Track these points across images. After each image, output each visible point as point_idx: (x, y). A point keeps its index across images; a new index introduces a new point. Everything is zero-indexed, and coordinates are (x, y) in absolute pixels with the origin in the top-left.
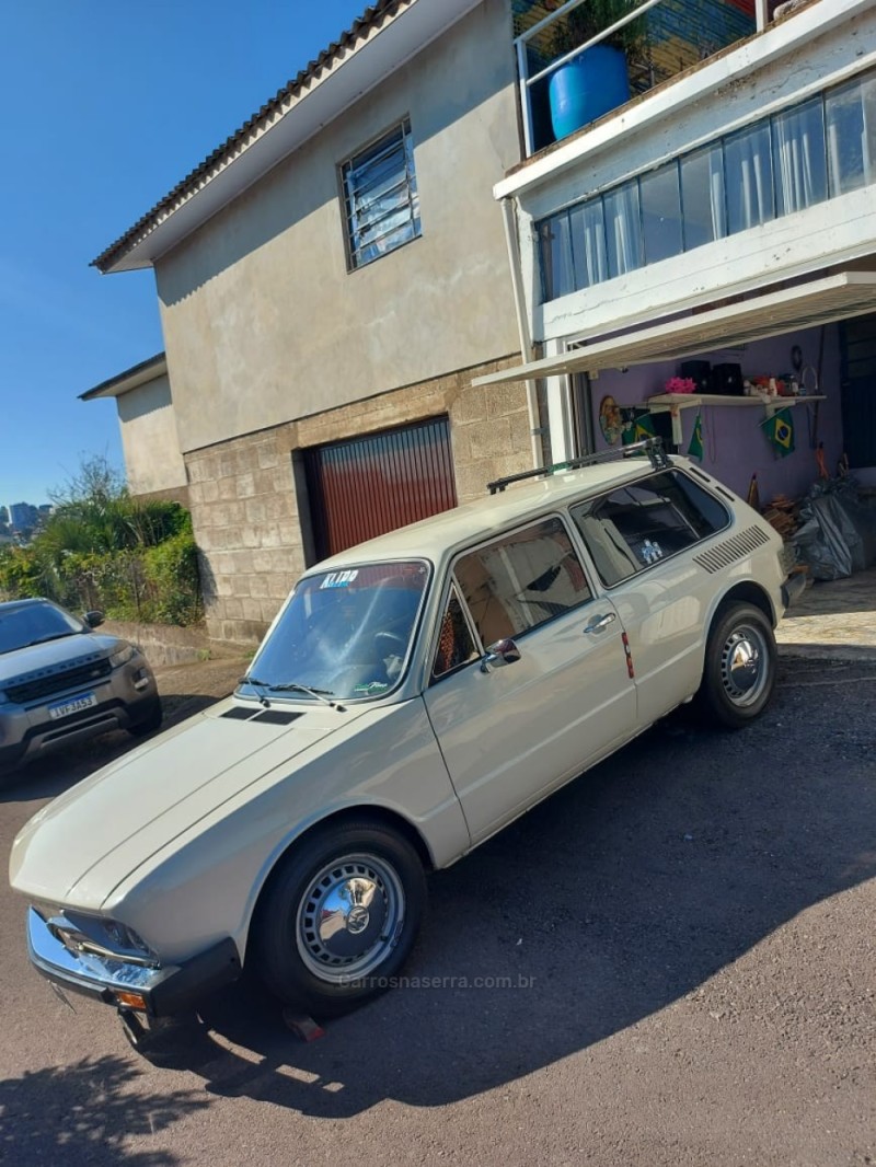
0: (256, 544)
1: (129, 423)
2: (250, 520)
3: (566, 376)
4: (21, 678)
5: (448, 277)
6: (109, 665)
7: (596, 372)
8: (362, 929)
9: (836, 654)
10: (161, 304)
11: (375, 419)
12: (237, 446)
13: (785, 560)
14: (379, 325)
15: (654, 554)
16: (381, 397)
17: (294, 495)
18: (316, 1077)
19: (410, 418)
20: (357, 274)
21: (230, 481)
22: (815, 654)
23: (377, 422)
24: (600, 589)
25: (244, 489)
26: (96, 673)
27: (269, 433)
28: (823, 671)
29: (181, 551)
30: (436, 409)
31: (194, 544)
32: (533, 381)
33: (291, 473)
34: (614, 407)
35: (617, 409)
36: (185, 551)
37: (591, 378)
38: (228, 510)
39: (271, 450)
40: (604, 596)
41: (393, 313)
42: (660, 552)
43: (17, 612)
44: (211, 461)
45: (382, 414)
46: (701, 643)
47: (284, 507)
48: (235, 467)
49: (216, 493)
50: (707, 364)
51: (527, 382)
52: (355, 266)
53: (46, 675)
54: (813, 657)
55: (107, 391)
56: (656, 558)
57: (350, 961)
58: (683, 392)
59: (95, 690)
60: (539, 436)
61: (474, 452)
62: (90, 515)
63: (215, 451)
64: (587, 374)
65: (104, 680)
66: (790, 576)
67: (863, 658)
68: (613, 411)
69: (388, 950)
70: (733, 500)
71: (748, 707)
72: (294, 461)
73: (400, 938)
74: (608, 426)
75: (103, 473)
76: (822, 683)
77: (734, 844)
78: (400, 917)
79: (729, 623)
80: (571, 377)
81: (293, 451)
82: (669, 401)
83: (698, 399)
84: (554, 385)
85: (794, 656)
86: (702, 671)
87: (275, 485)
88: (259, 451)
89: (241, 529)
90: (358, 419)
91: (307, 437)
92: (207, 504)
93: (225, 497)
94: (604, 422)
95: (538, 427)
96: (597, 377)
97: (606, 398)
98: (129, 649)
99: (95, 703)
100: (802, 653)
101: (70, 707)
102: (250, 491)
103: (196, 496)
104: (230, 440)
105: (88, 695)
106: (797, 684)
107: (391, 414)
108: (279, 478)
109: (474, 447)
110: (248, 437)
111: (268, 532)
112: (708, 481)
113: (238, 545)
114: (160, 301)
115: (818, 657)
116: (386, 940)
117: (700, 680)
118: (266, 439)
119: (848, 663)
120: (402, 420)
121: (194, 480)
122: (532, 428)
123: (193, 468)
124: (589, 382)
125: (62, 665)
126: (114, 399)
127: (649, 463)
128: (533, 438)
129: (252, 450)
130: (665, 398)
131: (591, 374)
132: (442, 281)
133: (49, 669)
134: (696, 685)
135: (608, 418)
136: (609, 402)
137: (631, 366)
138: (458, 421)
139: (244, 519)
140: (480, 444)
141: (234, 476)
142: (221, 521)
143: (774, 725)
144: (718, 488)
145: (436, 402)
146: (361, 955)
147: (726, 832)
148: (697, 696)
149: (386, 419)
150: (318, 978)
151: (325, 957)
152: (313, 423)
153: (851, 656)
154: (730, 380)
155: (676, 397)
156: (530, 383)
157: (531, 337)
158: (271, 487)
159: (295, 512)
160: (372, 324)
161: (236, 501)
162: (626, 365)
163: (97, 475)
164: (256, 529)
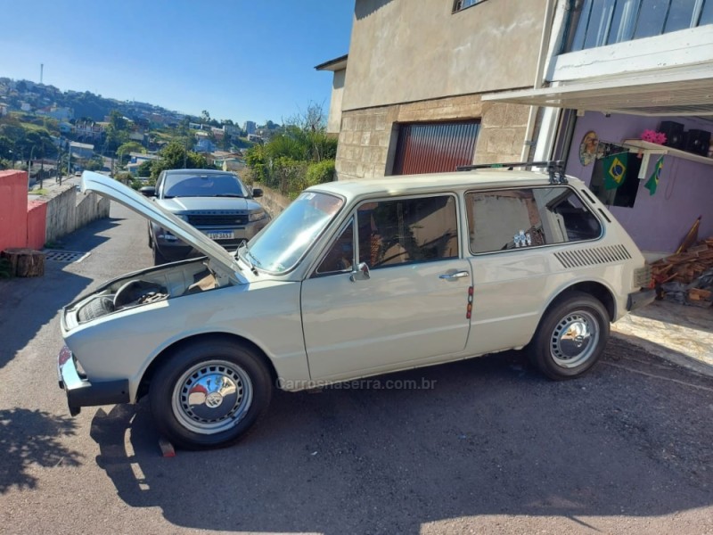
0: (361, 175)
1: (337, 90)
2: (363, 160)
3: (558, 109)
4: (198, 211)
5: (507, 26)
6: (247, 219)
7: (583, 111)
8: (215, 406)
9: (671, 357)
10: (355, 18)
11: (440, 112)
12: (368, 112)
13: (639, 277)
14: (459, 51)
15: (523, 242)
16: (447, 99)
17: (387, 150)
18: (143, 477)
19: (460, 116)
20: (458, 15)
21: (359, 133)
22: (656, 351)
23: (441, 115)
24: (467, 254)
25: (365, 140)
26: (238, 221)
27: (385, 109)
28: (651, 365)
29: (325, 168)
30: (475, 114)
31: (334, 167)
32: (536, 108)
33: (389, 136)
34: (593, 140)
35: (596, 142)
36: (327, 169)
37: (578, 115)
38: (353, 151)
39: (383, 119)
40: (468, 259)
41: (469, 45)
42: (529, 242)
43: (218, 176)
44: (354, 119)
45: (445, 110)
46: (538, 313)
47: (380, 157)
48: (364, 126)
49: (351, 140)
50: (682, 126)
51: (531, 107)
52: (459, 8)
53: (212, 214)
54: (653, 353)
55: (329, 67)
56: (524, 244)
57: (205, 421)
58: (653, 142)
59: (236, 231)
60: (529, 147)
61: (489, 148)
62: (300, 137)
63: (357, 114)
64: (576, 111)
65: (242, 226)
66: (642, 289)
67: (688, 366)
68: (593, 143)
69: (232, 425)
70: (609, 221)
71: (567, 368)
72: (393, 129)
73: (241, 421)
74: (585, 152)
75: (318, 115)
76: (641, 372)
77: (484, 452)
78: (246, 409)
79: (570, 306)
80: (562, 110)
81: (394, 123)
82: (639, 145)
83: (664, 150)
84: (550, 114)
85: (642, 348)
86: (533, 332)
87: (380, 141)
88: (378, 119)
89: (357, 164)
90: (432, 111)
91: (404, 116)
92: (346, 145)
93: (355, 142)
94: (583, 148)
95: (530, 140)
96: (583, 115)
97: (588, 133)
98: (263, 213)
99: (233, 238)
100: (648, 348)
101: (219, 235)
102: (367, 142)
103: (341, 140)
104: (366, 108)
105: (230, 232)
106: (623, 367)
107: (450, 112)
108: (382, 138)
109: (490, 144)
110: (374, 109)
111: (369, 169)
112: (593, 202)
113: (353, 174)
114: (355, 16)
115: (657, 354)
116: (234, 418)
117: (531, 338)
118: (383, 112)
119: (675, 366)
120: (455, 116)
121: (344, 129)
122: (526, 139)
123: (345, 121)
124: (576, 117)
125: (222, 211)
126: (333, 73)
127: (548, 177)
128: (524, 146)
129: (374, 117)
130: (637, 143)
131: (578, 112)
132: (502, 28)
133: (214, 211)
134: (527, 340)
135: (586, 147)
136: (592, 136)
137: (613, 114)
138: (485, 125)
139: (360, 158)
140: (493, 143)
141: (362, 131)
142: (349, 157)
143: (580, 387)
144: (600, 210)
145: (477, 109)
146: (214, 421)
147: (487, 442)
148: (526, 348)
149: (446, 114)
150: (180, 424)
151: (190, 413)
152: (409, 107)
153: (681, 362)
154: (696, 142)
155: (646, 143)
156: (533, 109)
157: (544, 77)
158: (377, 143)
159: (384, 162)
160: (456, 50)
161: (359, 146)
162: (610, 112)
163: (315, 116)
164: (364, 166)
